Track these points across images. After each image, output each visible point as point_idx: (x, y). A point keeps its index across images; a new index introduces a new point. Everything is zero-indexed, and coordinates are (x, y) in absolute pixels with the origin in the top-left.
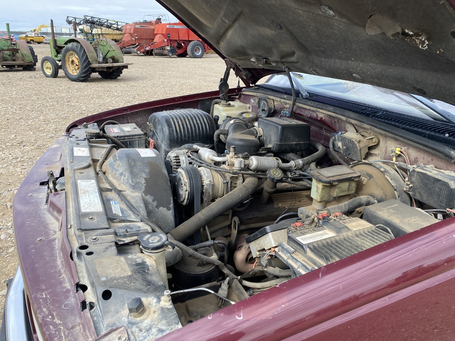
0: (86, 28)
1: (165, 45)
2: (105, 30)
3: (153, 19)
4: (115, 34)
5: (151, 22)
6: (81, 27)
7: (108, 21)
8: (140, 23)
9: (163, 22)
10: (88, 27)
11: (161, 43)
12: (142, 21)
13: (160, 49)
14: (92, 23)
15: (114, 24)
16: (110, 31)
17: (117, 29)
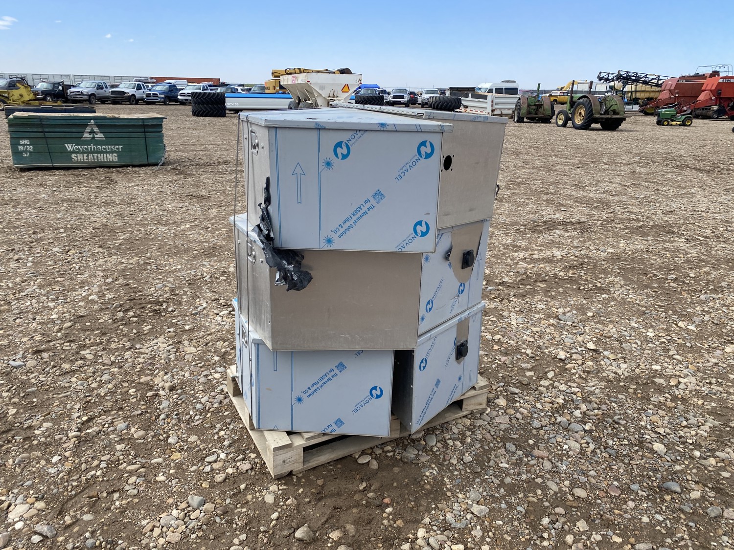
0: (618, 85)
1: (709, 105)
2: (641, 87)
3: (708, 71)
4: (653, 91)
5: (704, 75)
6: (612, 84)
7: (647, 75)
8: (689, 77)
9: (722, 75)
10: (621, 84)
11: (706, 101)
12: (692, 74)
13: (703, 109)
14: (626, 79)
15: (655, 79)
16: (648, 88)
17: (657, 85)
